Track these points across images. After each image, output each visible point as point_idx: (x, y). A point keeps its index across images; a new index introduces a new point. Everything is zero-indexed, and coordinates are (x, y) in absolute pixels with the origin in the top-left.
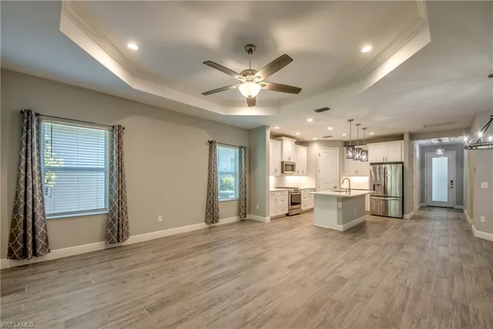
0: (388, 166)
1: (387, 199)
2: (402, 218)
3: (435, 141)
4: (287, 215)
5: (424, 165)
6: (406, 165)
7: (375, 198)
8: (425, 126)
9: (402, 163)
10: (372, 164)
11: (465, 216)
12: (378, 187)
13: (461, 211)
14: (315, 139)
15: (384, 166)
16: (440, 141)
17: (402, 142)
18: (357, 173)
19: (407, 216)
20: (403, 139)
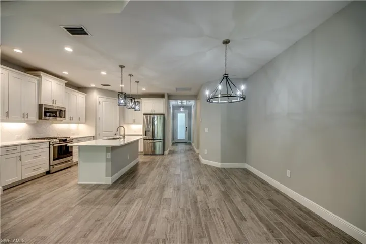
0: (155, 116)
1: (154, 141)
2: (163, 155)
3: (179, 102)
4: (48, 173)
5: (174, 117)
6: (166, 116)
7: (147, 141)
8: (177, 89)
9: (164, 115)
10: (144, 114)
11: (192, 147)
12: (149, 133)
13: (190, 144)
14: (93, 86)
15: (152, 116)
16: (182, 103)
17: (164, 99)
18: (134, 122)
19: (166, 153)
20: (164, 98)
